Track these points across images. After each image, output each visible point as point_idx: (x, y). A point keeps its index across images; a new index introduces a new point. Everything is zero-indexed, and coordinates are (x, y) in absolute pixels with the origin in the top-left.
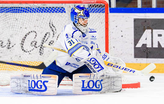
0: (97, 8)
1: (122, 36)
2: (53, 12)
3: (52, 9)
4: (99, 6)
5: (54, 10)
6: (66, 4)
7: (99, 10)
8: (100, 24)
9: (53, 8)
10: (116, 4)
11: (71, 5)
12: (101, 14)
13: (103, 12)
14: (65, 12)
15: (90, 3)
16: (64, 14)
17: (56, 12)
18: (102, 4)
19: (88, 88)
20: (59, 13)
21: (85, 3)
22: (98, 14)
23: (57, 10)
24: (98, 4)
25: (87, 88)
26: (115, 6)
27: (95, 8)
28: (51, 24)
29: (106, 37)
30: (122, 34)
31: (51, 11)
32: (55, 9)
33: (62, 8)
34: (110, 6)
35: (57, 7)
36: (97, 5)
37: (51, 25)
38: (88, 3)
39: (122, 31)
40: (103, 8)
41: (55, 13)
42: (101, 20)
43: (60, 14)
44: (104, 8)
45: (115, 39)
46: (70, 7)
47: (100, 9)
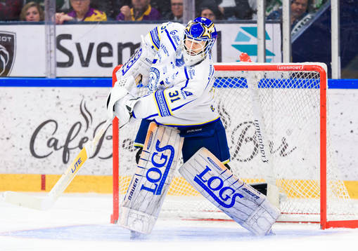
0: (305, 79)
1: (352, 131)
2: (225, 86)
3: (224, 81)
4: (310, 77)
5: (227, 83)
6: (249, 72)
7: (308, 84)
8: (312, 108)
9: (226, 78)
10: (341, 73)
11: (257, 73)
12: (313, 90)
13: (316, 87)
14: (247, 87)
15: (292, 70)
16: (245, 89)
17: (231, 86)
18: (314, 72)
19: (206, 184)
20: (235, 89)
21: (284, 70)
22: (307, 90)
23: (233, 82)
24: (307, 72)
25: (205, 181)
26: (340, 75)
27: (302, 80)
28: (221, 108)
29: (321, 133)
30: (352, 127)
31: (221, 84)
32: (230, 80)
33: (243, 78)
34: (330, 76)
35: (232, 78)
36: (306, 74)
37: (221, 111)
38: (289, 70)
39: (351, 122)
40: (316, 80)
41: (228, 89)
42: (313, 101)
43: (238, 90)
44: (318, 79)
45: (340, 136)
46: (256, 77)
47: (311, 81)
